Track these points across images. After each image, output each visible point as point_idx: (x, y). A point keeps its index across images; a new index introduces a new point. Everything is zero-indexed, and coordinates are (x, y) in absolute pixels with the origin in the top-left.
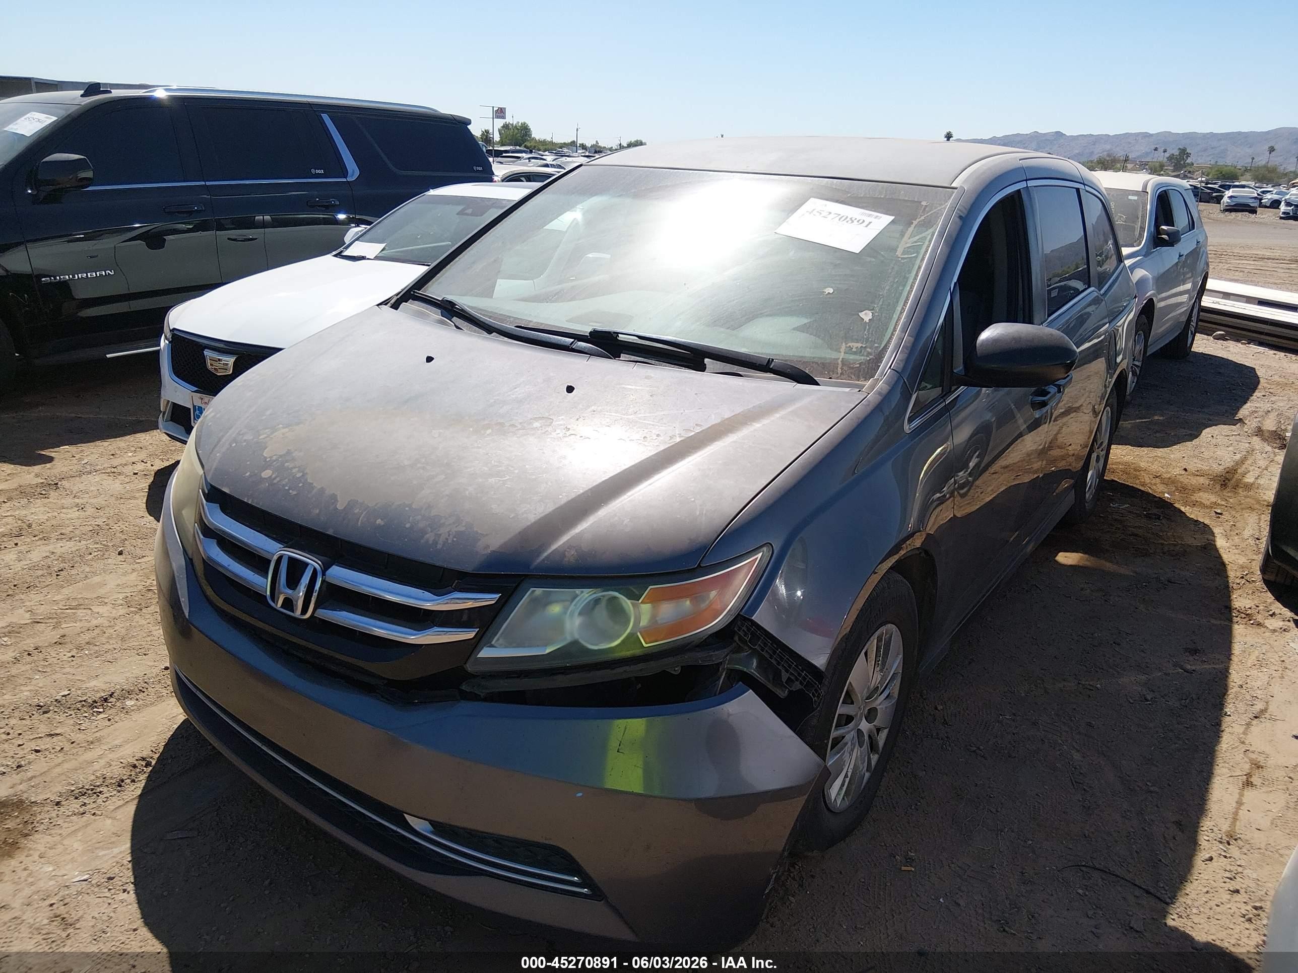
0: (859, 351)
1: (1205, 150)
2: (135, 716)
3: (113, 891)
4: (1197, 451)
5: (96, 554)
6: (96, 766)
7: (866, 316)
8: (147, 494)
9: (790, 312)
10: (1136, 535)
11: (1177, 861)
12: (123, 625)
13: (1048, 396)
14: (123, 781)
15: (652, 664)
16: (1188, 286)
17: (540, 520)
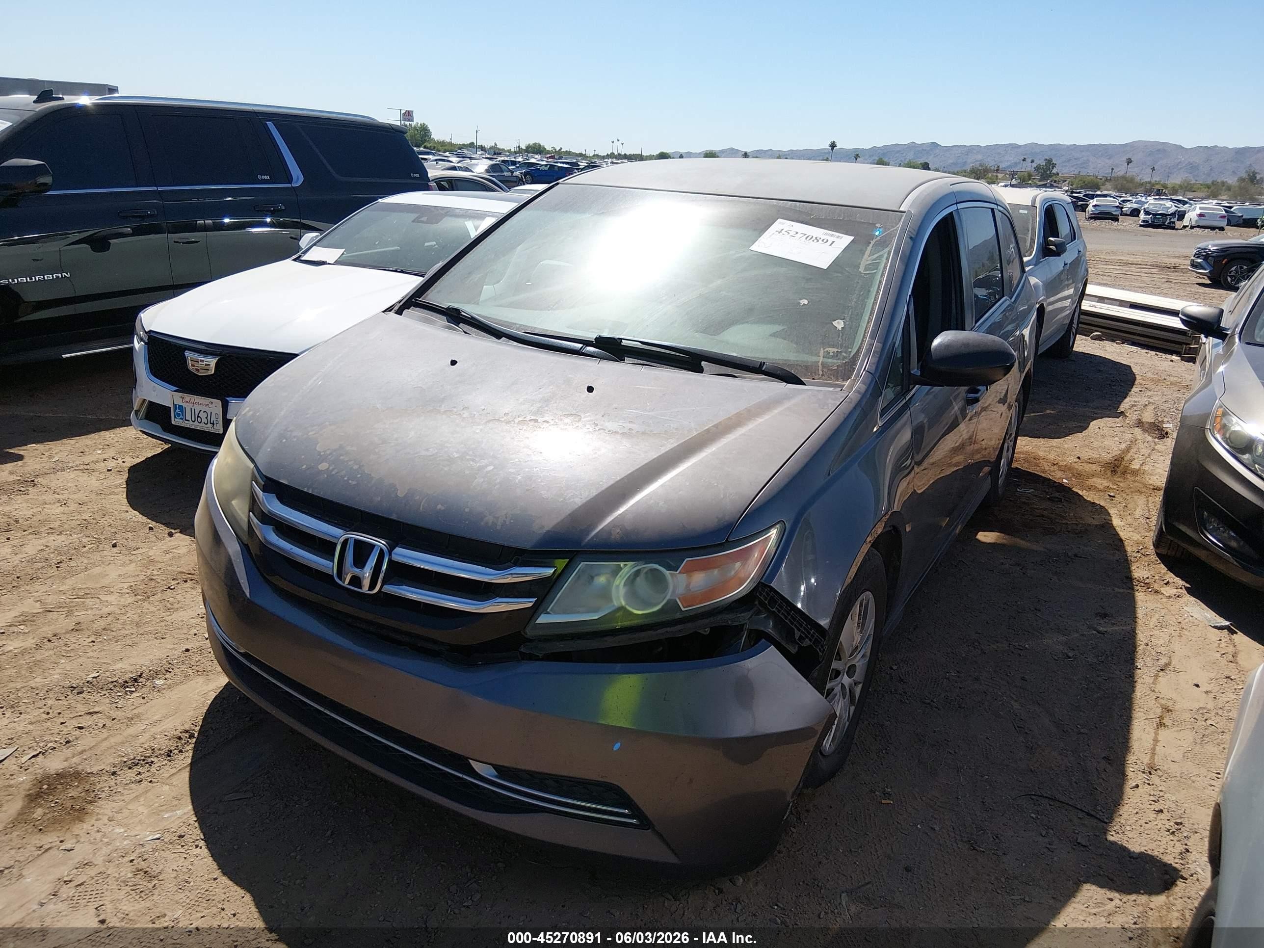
0: (836, 355)
1: (1069, 160)
2: (167, 694)
3: (186, 847)
4: (1086, 442)
5: (90, 546)
6: (142, 739)
7: (839, 324)
8: (125, 490)
9: (772, 321)
10: (1043, 516)
11: (1109, 789)
12: (134, 612)
13: (980, 393)
14: (171, 751)
15: (689, 625)
16: (1071, 291)
17: (586, 503)
